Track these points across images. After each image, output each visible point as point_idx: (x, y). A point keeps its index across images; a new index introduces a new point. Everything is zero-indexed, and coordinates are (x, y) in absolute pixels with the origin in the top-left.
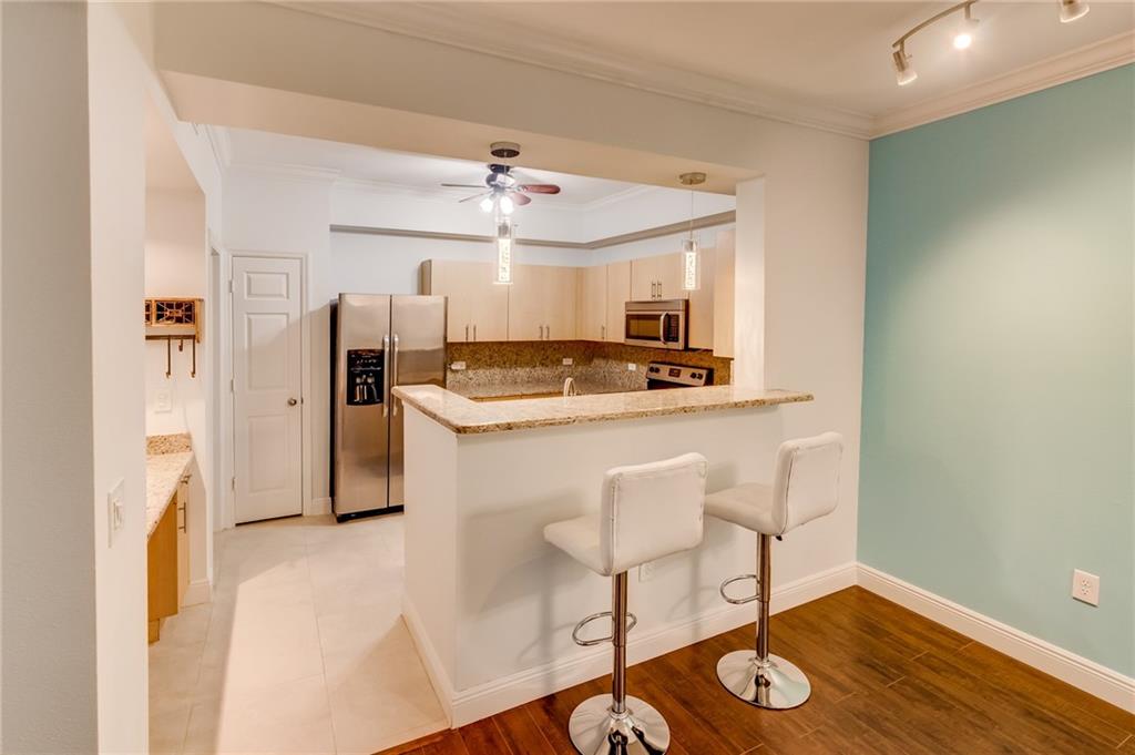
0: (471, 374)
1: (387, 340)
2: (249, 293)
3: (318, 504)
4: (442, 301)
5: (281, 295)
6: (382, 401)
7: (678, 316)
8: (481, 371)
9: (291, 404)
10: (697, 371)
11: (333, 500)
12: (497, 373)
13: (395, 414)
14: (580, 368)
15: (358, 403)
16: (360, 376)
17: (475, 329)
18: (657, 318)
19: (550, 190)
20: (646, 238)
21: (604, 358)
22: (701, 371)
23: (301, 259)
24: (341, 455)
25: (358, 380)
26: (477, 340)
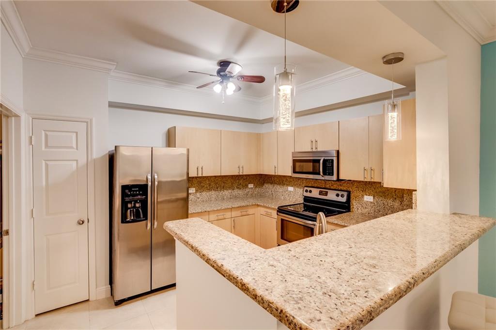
0: (198, 195)
1: (149, 177)
2: (47, 146)
3: (101, 291)
4: (185, 151)
5: (72, 147)
6: (146, 219)
7: (333, 160)
8: (204, 193)
9: (80, 224)
10: (340, 193)
11: (111, 287)
12: (213, 193)
13: (155, 226)
14: (257, 189)
15: (128, 222)
16: (130, 202)
17: (202, 168)
18: (319, 161)
19: (259, 80)
20: (315, 113)
21: (271, 183)
22: (342, 193)
23: (87, 122)
24: (117, 245)
25: (129, 206)
26: (203, 175)
